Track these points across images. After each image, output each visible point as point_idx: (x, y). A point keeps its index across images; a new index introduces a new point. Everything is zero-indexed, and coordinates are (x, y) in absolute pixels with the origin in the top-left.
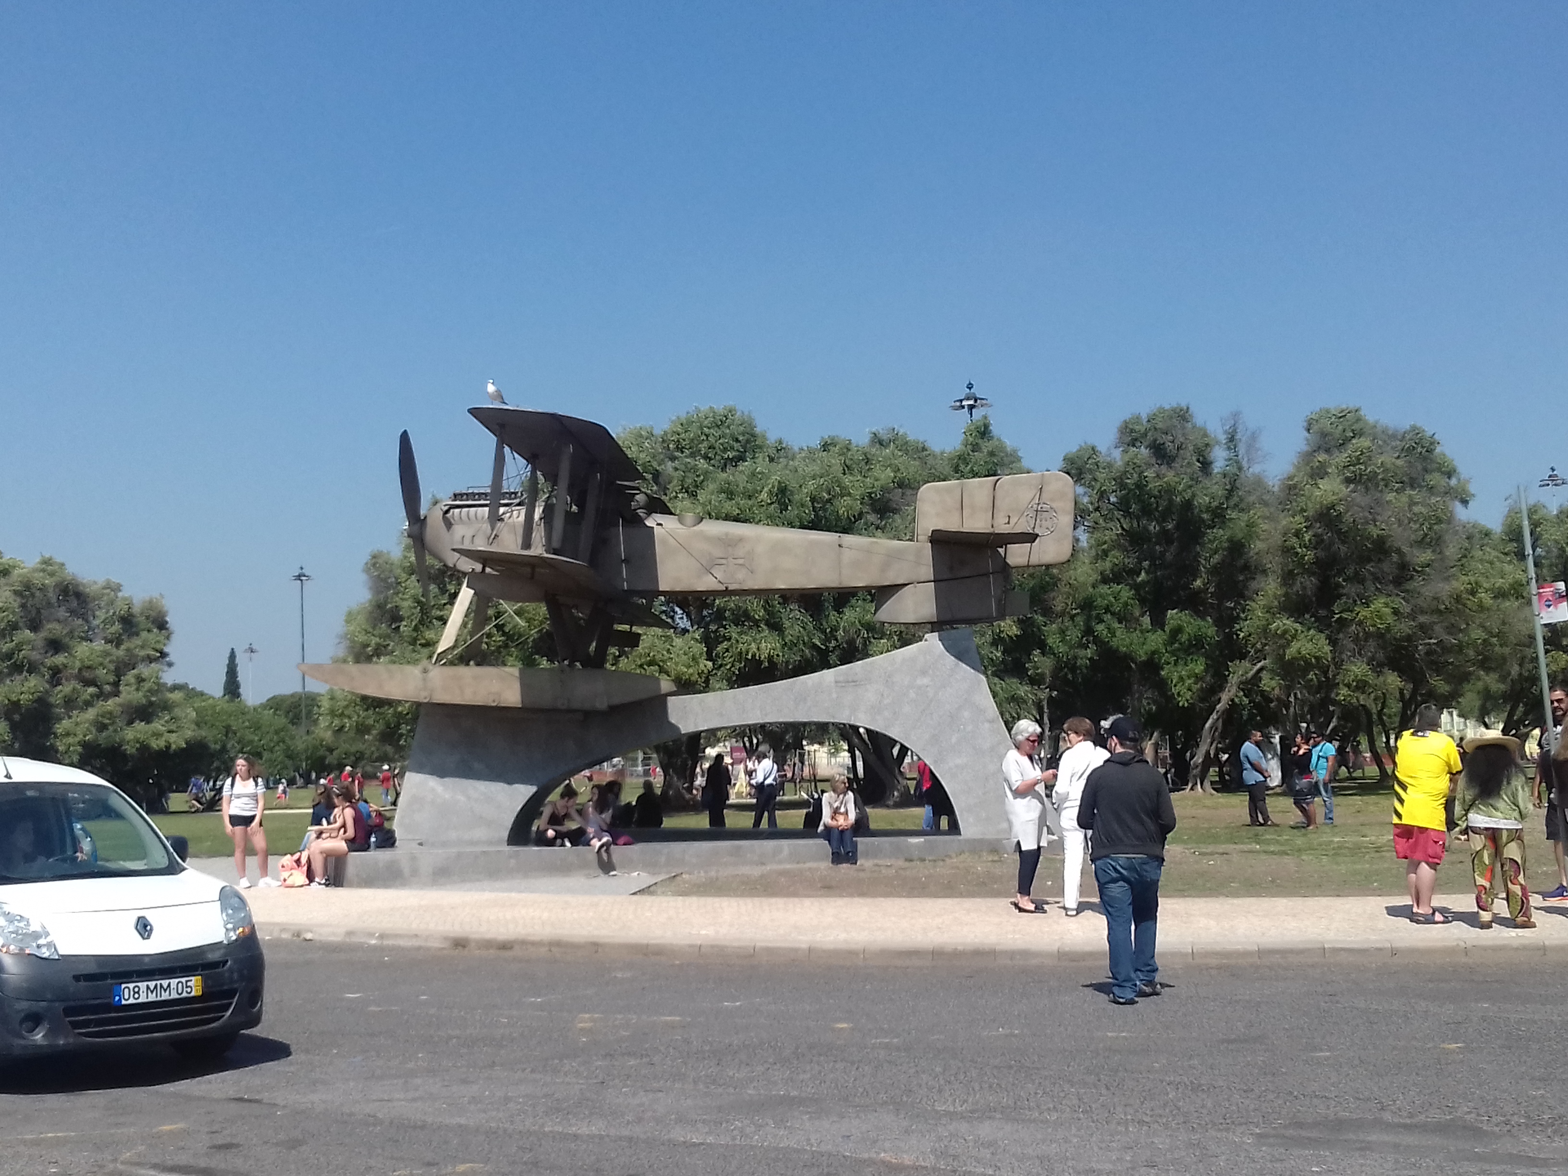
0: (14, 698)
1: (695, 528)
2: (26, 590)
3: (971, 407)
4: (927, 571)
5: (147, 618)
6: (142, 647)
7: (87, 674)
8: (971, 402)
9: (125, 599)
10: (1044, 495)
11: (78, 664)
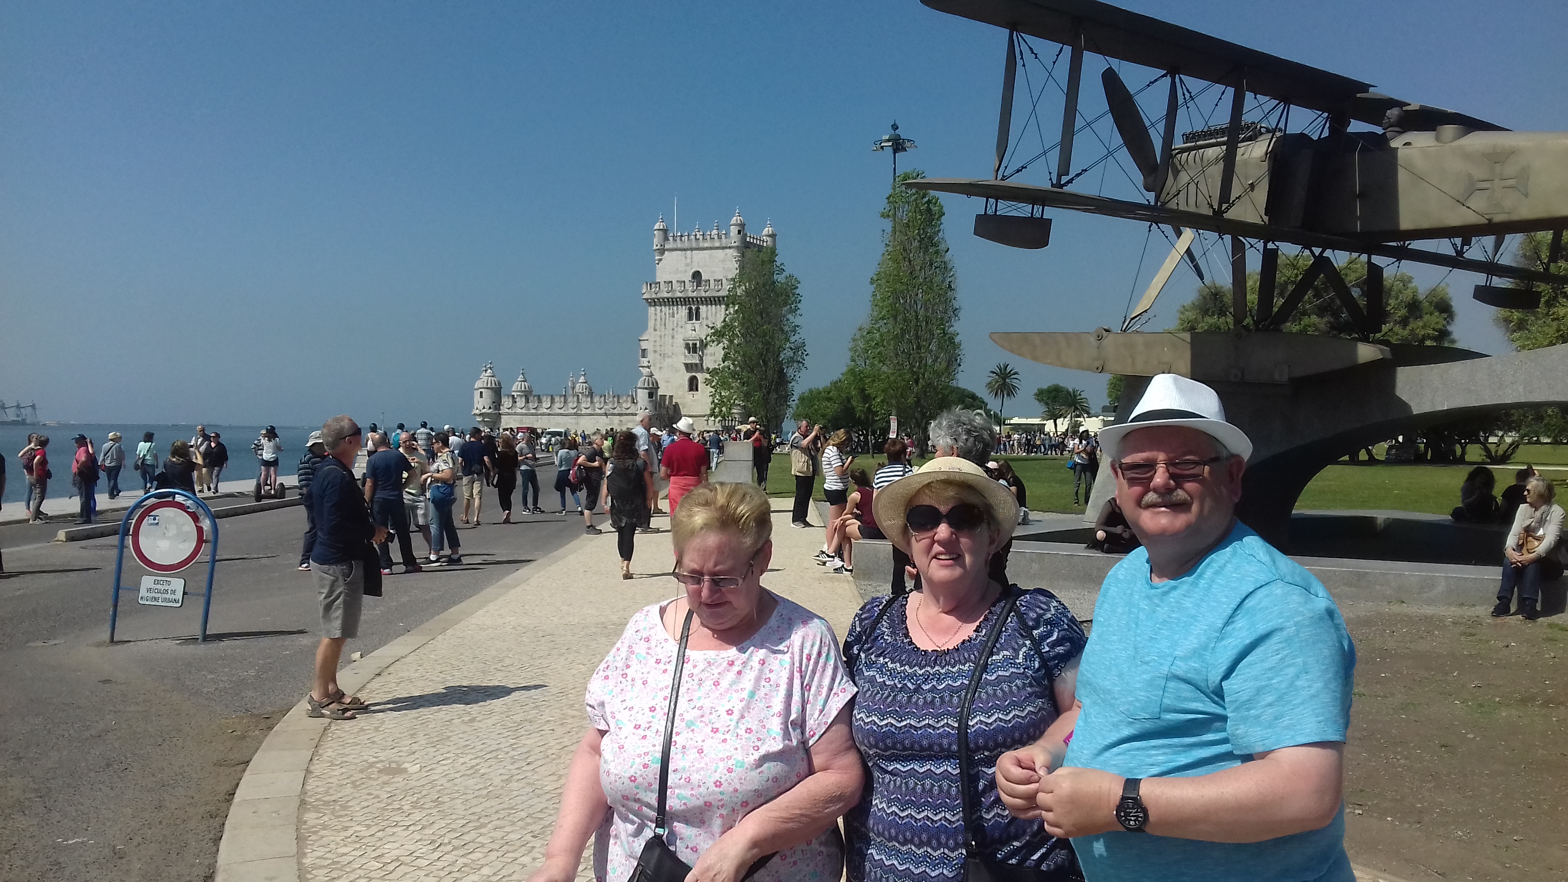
5: (1431, 303)
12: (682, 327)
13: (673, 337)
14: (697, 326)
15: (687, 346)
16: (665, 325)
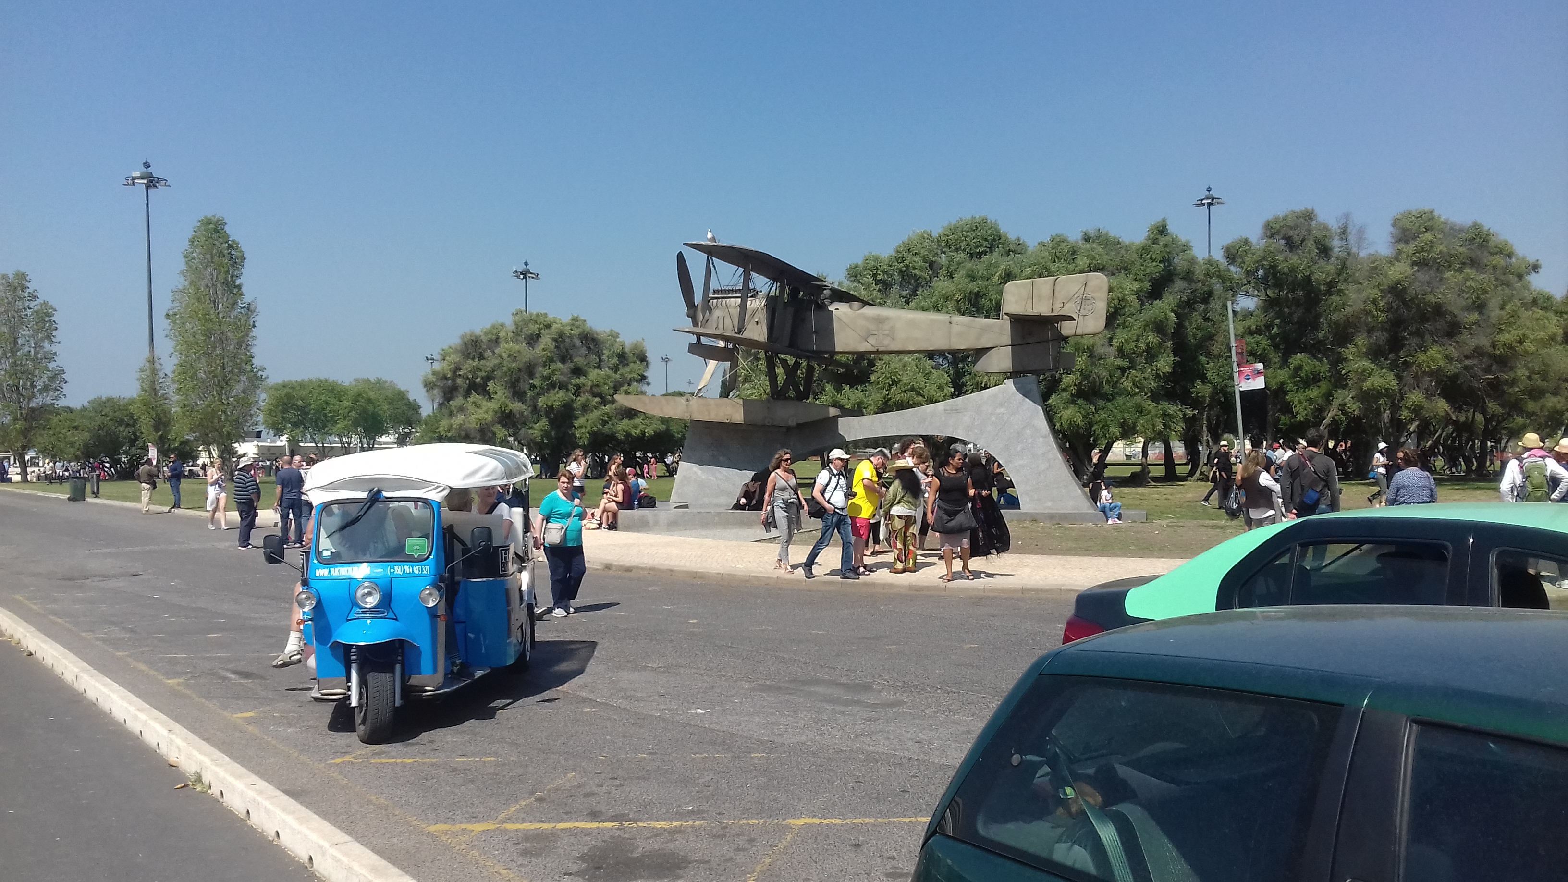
0: (550, 404)
1: (859, 311)
2: (560, 339)
3: (1210, 204)
4: (1007, 339)
6: (631, 372)
7: (595, 390)
8: (1209, 201)
9: (620, 342)
10: (1087, 289)
11: (590, 383)
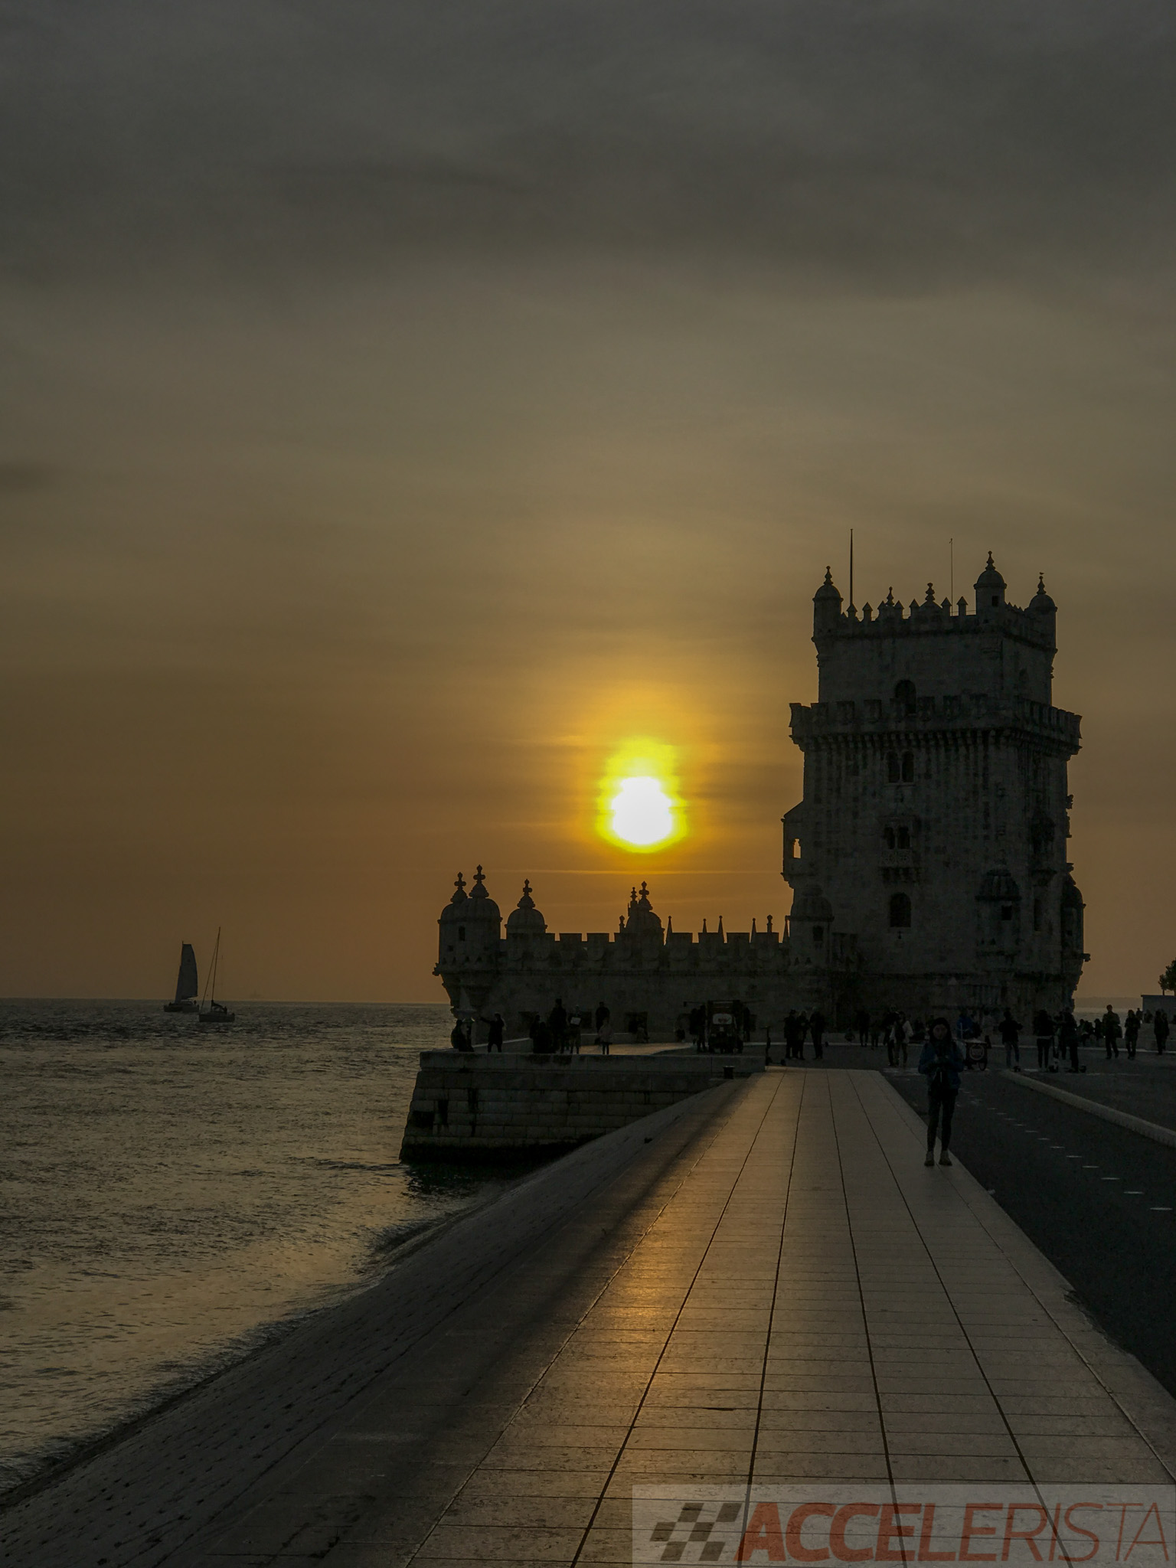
12: (874, 795)
13: (856, 815)
14: (907, 792)
15: (888, 834)
16: (838, 790)
